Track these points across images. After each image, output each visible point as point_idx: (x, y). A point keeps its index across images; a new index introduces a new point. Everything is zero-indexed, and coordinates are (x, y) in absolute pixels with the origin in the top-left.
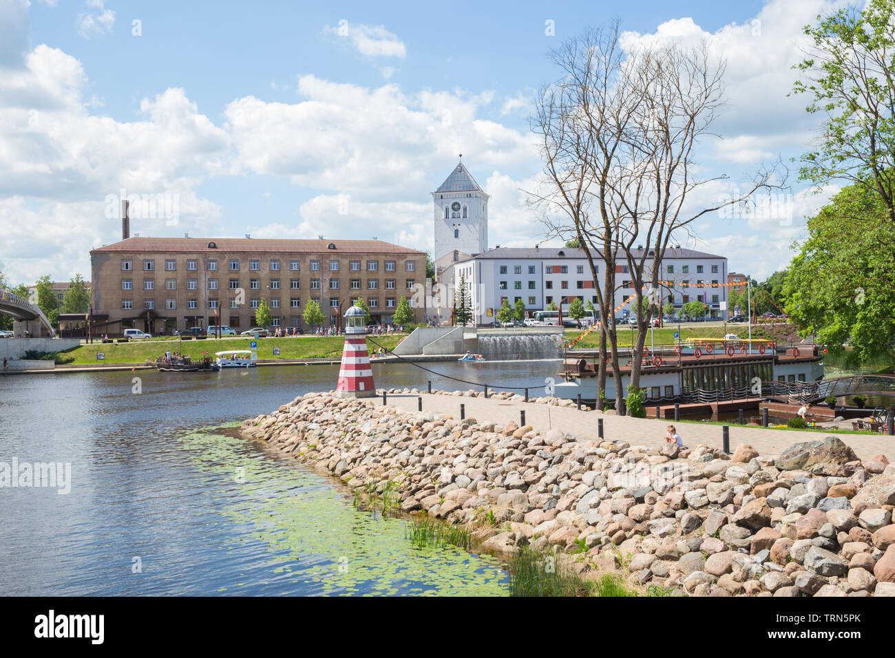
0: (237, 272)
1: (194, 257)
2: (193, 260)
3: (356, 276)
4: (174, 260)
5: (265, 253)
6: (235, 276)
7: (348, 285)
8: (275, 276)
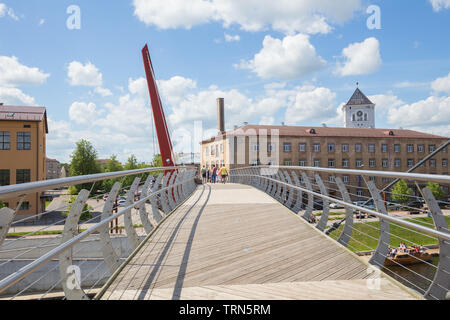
0: (334, 153)
1: (304, 140)
2: (302, 144)
3: (411, 157)
4: (290, 144)
5: (351, 138)
6: (332, 157)
7: (406, 163)
8: (359, 157)
